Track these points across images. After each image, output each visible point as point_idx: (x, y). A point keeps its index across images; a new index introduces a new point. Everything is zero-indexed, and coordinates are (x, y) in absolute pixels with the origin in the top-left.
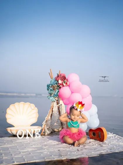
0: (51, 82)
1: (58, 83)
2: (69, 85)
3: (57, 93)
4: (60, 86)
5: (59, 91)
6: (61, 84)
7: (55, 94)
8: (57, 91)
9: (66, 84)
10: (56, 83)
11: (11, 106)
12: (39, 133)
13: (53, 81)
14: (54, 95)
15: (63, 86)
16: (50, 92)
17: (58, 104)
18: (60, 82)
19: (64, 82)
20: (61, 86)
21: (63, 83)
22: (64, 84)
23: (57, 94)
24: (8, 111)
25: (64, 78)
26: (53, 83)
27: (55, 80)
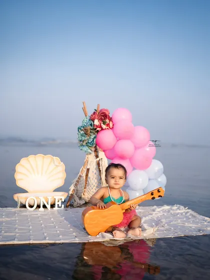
0: (83, 122)
1: (94, 125)
2: (113, 128)
3: (92, 140)
4: (96, 129)
5: (95, 137)
6: (97, 127)
7: (90, 141)
8: (93, 137)
9: (108, 125)
10: (91, 125)
11: (23, 161)
12: (62, 203)
13: (87, 120)
14: (88, 143)
15: (102, 129)
16: (81, 139)
17: (97, 156)
18: (96, 122)
19: (104, 123)
20: (98, 129)
21: (102, 124)
22: (104, 127)
24: (18, 168)
25: (104, 116)
26: (86, 124)
27: (89, 120)
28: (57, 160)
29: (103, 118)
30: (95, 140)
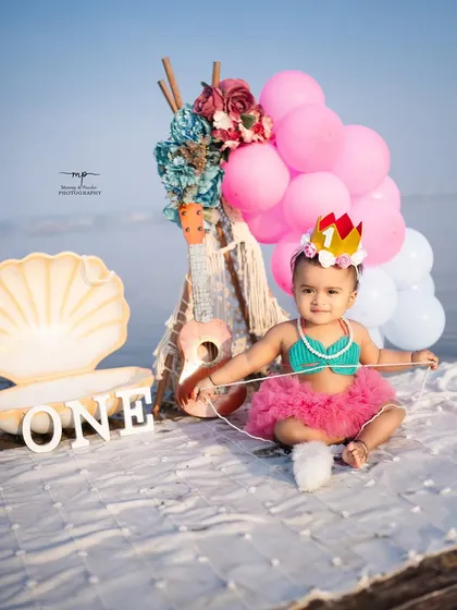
0: (173, 127)
1: (214, 129)
2: (273, 138)
3: (210, 185)
4: (222, 143)
5: (220, 174)
6: (226, 134)
7: (204, 191)
8: (212, 172)
9: (259, 129)
10: (203, 133)
12: (147, 409)
13: (184, 120)
14: (199, 195)
15: (243, 143)
16: (176, 183)
17: (223, 241)
18: (222, 120)
19: (247, 122)
20: (229, 144)
21: (241, 126)
22: (248, 134)
23: (214, 188)
25: (241, 100)
26: (184, 133)
27: (194, 116)
28: (92, 265)
29: (239, 105)
30: (219, 185)
